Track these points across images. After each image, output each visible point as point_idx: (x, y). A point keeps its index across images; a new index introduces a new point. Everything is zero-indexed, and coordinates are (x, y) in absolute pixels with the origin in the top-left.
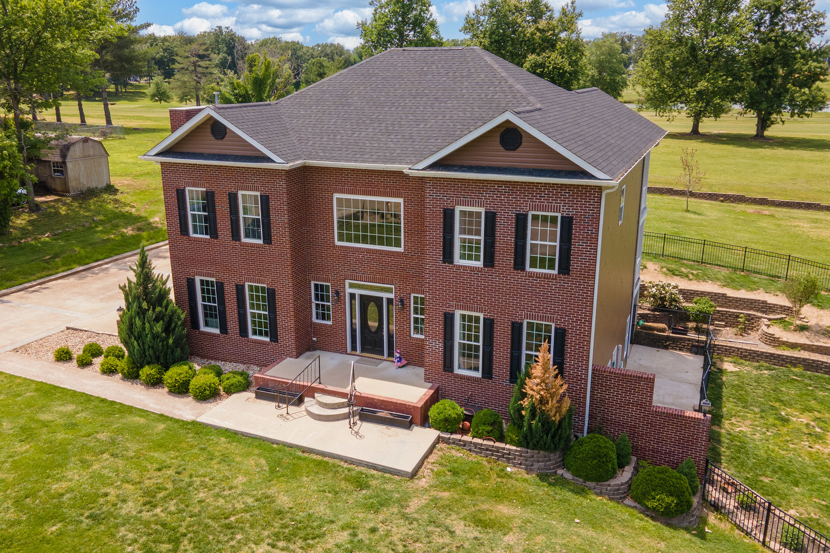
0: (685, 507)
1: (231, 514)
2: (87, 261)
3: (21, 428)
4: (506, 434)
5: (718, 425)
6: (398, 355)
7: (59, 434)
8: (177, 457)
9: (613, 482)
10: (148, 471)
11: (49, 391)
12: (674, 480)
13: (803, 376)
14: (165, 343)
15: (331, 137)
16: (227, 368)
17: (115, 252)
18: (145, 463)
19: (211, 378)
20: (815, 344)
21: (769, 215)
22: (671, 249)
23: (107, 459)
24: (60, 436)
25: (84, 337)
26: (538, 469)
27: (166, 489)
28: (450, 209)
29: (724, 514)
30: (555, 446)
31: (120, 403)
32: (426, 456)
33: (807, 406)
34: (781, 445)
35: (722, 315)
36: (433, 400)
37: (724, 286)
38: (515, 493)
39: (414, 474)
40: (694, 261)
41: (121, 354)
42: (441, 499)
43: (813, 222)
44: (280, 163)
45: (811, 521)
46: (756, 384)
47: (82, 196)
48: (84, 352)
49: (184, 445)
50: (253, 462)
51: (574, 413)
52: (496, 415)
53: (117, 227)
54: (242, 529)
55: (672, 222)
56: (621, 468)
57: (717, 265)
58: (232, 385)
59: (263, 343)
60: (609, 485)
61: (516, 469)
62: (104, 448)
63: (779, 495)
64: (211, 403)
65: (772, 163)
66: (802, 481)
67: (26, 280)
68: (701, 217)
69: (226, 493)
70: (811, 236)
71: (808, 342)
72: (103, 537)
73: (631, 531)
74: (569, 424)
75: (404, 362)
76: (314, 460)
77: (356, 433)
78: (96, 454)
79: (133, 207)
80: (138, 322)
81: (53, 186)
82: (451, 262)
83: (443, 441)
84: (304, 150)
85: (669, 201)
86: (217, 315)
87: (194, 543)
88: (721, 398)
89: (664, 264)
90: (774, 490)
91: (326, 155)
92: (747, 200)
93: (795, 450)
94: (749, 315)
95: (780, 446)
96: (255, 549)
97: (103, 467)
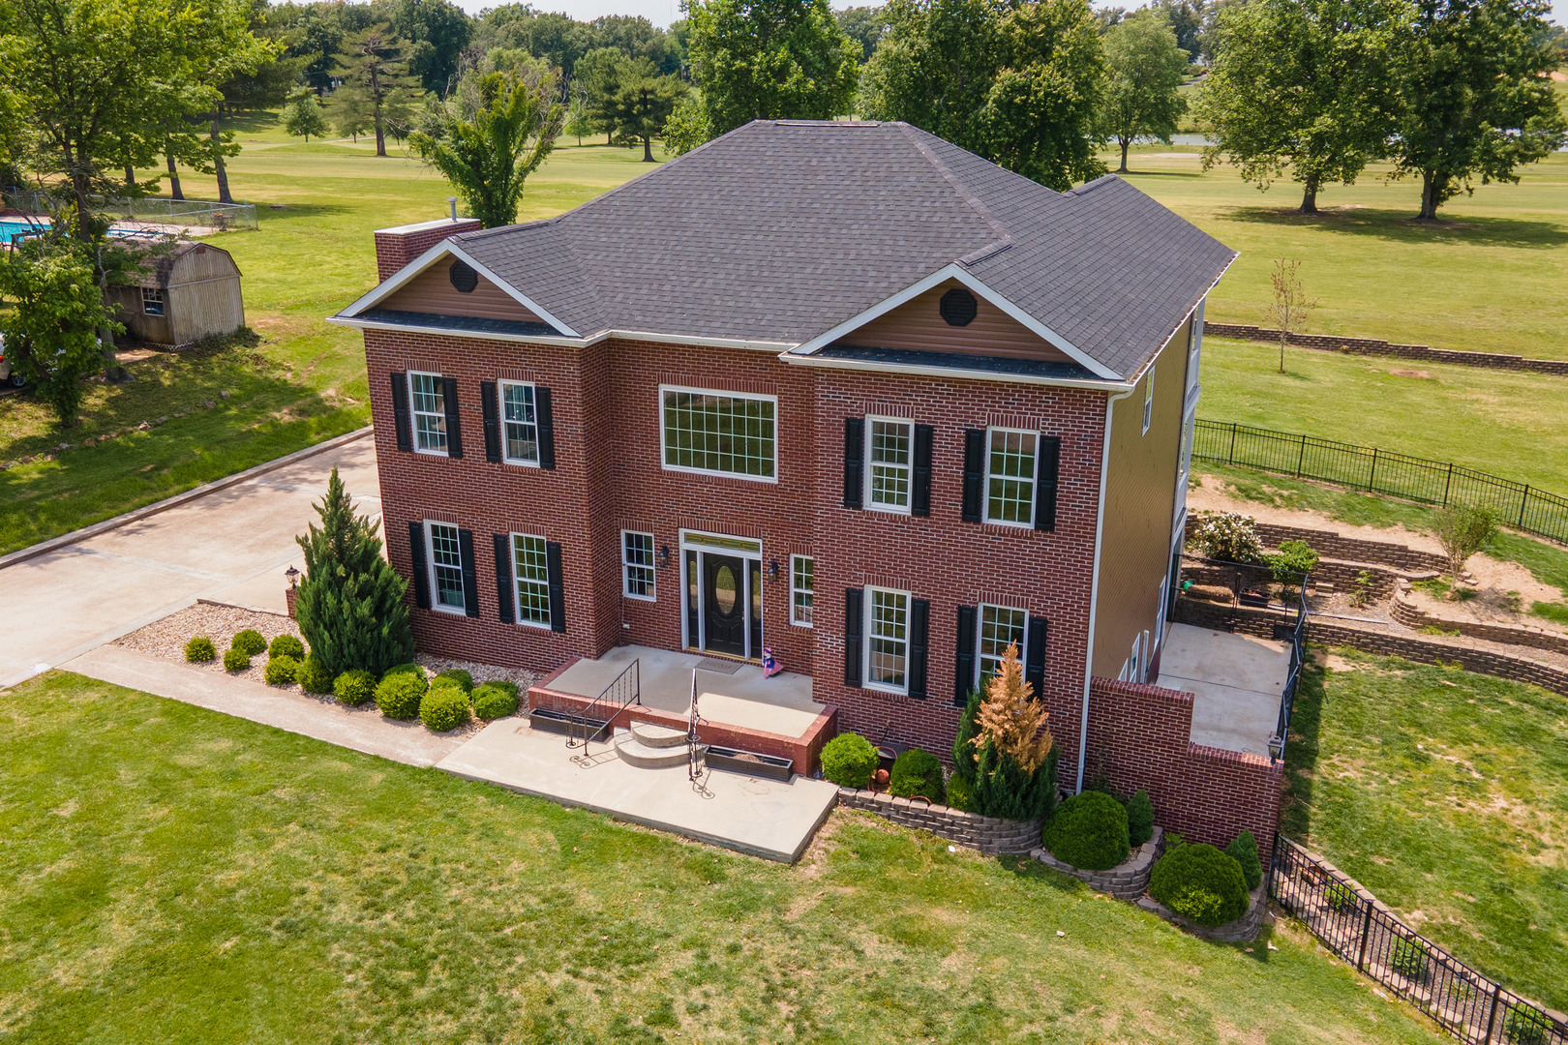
0: (1237, 911)
1: (505, 923)
2: (217, 473)
3: (150, 779)
4: (948, 790)
5: (1308, 768)
6: (768, 656)
7: (212, 790)
8: (409, 830)
9: (1121, 870)
10: (365, 853)
11: (185, 716)
12: (1219, 867)
13: (1460, 679)
14: (375, 633)
15: (655, 286)
16: (478, 674)
17: (264, 456)
18: (359, 840)
19: (455, 694)
20: (1484, 624)
21: (1427, 380)
22: (1246, 448)
23: (296, 834)
24: (216, 793)
25: (230, 617)
26: (1000, 848)
27: (397, 883)
28: (855, 420)
29: (1301, 921)
30: (1028, 812)
31: (305, 737)
32: (816, 828)
33: (1462, 734)
34: (1411, 801)
35: (1330, 571)
36: (828, 733)
37: (1335, 518)
38: (961, 888)
39: (796, 859)
40: (1285, 472)
41: (298, 649)
42: (842, 898)
43: (1506, 393)
44: (570, 337)
45: (1447, 929)
46: (1379, 695)
47: (196, 350)
48: (234, 646)
49: (419, 808)
50: (533, 838)
51: (1062, 755)
52: (932, 759)
53: (263, 408)
54: (524, 947)
55: (1252, 395)
56: (1136, 846)
57: (1326, 480)
58: (491, 705)
59: (541, 633)
60: (1115, 875)
61: (964, 848)
62: (288, 813)
63: (1398, 886)
64: (456, 736)
65: (1444, 273)
66: (1439, 863)
67: (114, 511)
68: (1304, 384)
69: (495, 889)
70: (1498, 421)
71: (1473, 621)
72: (306, 959)
73: (1147, 949)
74: (1050, 775)
75: (778, 667)
76: (634, 835)
77: (701, 788)
78: (277, 825)
79: (290, 370)
80: (330, 599)
81: (144, 332)
82: (859, 506)
83: (844, 801)
84: (610, 310)
85: (1251, 351)
86: (462, 584)
87: (451, 969)
88: (1318, 720)
89: (1232, 479)
90: (1392, 878)
91: (648, 319)
92: (1391, 350)
93: (1433, 809)
94: (1376, 571)
95: (1408, 803)
96: (547, 979)
97: (292, 846)
